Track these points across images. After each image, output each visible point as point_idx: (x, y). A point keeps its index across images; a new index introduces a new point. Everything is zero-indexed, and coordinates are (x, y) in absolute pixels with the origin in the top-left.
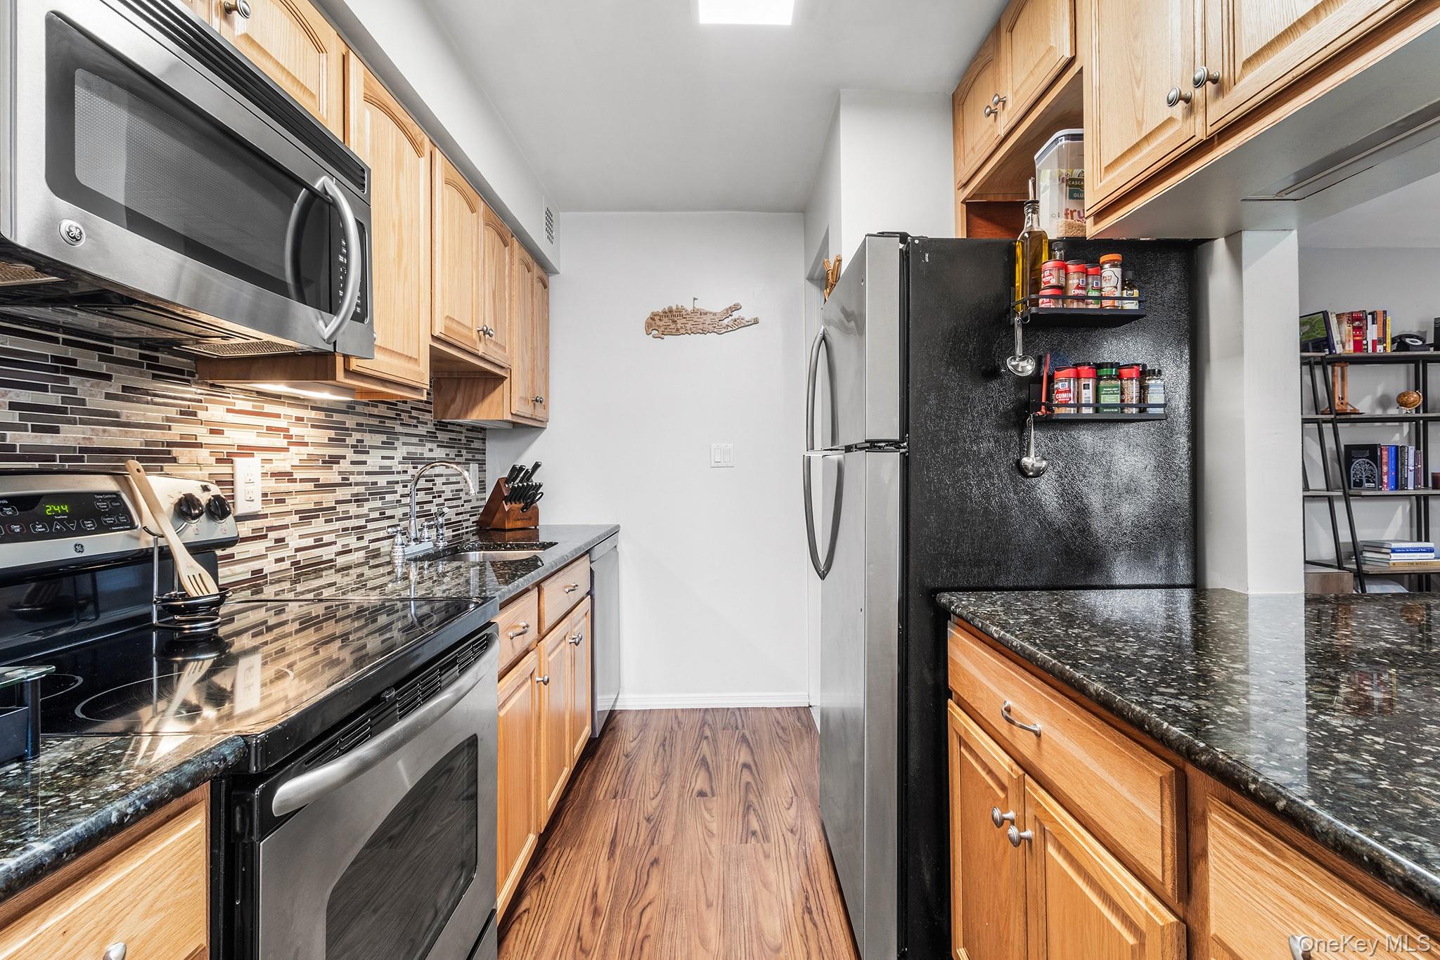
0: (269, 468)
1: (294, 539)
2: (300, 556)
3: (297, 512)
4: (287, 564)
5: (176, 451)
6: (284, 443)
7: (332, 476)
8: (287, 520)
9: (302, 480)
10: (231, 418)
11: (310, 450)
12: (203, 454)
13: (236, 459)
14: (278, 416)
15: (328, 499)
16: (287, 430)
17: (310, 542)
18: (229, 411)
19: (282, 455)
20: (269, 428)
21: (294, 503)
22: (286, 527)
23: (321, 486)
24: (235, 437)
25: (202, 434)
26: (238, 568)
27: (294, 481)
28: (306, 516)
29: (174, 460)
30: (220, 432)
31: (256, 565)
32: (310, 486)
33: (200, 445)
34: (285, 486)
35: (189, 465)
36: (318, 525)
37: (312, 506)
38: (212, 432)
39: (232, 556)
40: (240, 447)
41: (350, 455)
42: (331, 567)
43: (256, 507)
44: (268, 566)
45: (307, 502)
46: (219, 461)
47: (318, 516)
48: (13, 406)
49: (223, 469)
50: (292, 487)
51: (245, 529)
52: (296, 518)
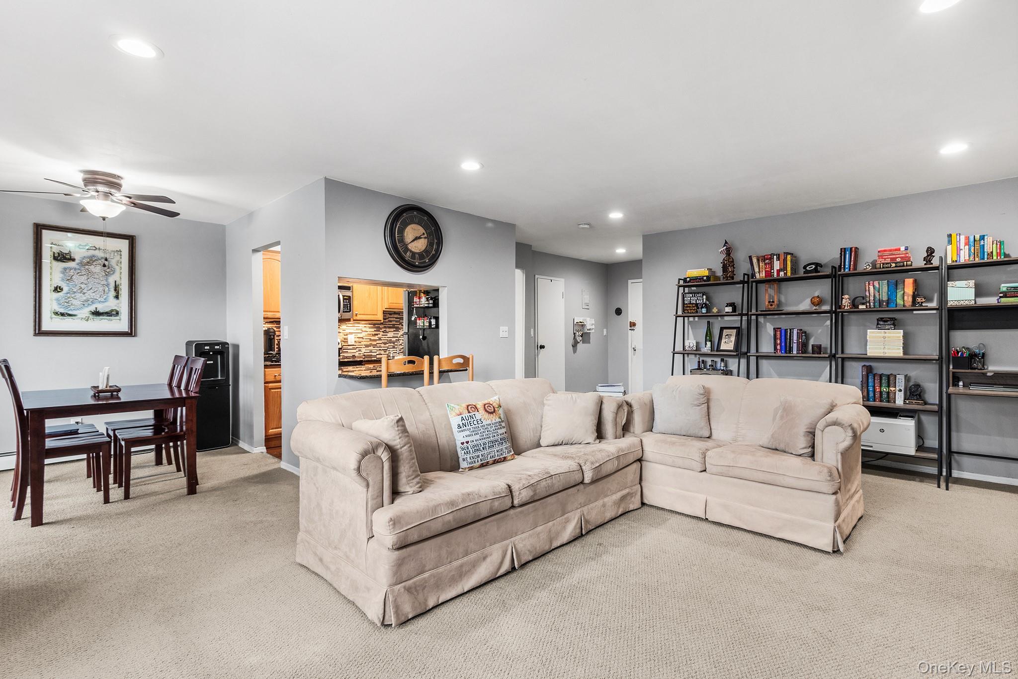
0: (356, 336)
1: (363, 350)
2: (365, 354)
6: (361, 332)
7: (376, 338)
8: (362, 346)
9: (366, 339)
10: (347, 328)
11: (368, 333)
12: (342, 334)
13: (348, 335)
14: (359, 327)
15: (374, 343)
17: (369, 351)
18: (347, 326)
19: (360, 334)
20: (356, 329)
21: (363, 343)
22: (361, 348)
23: (371, 340)
24: (348, 331)
25: (341, 331)
26: (349, 354)
28: (367, 346)
30: (345, 331)
31: (354, 354)
32: (369, 340)
34: (361, 340)
36: (371, 348)
38: (343, 330)
39: (348, 352)
40: (349, 333)
41: (382, 333)
43: (353, 343)
44: (356, 354)
45: (368, 343)
46: (345, 335)
47: (371, 346)
49: (345, 337)
50: (363, 340)
51: (351, 347)
52: (364, 346)
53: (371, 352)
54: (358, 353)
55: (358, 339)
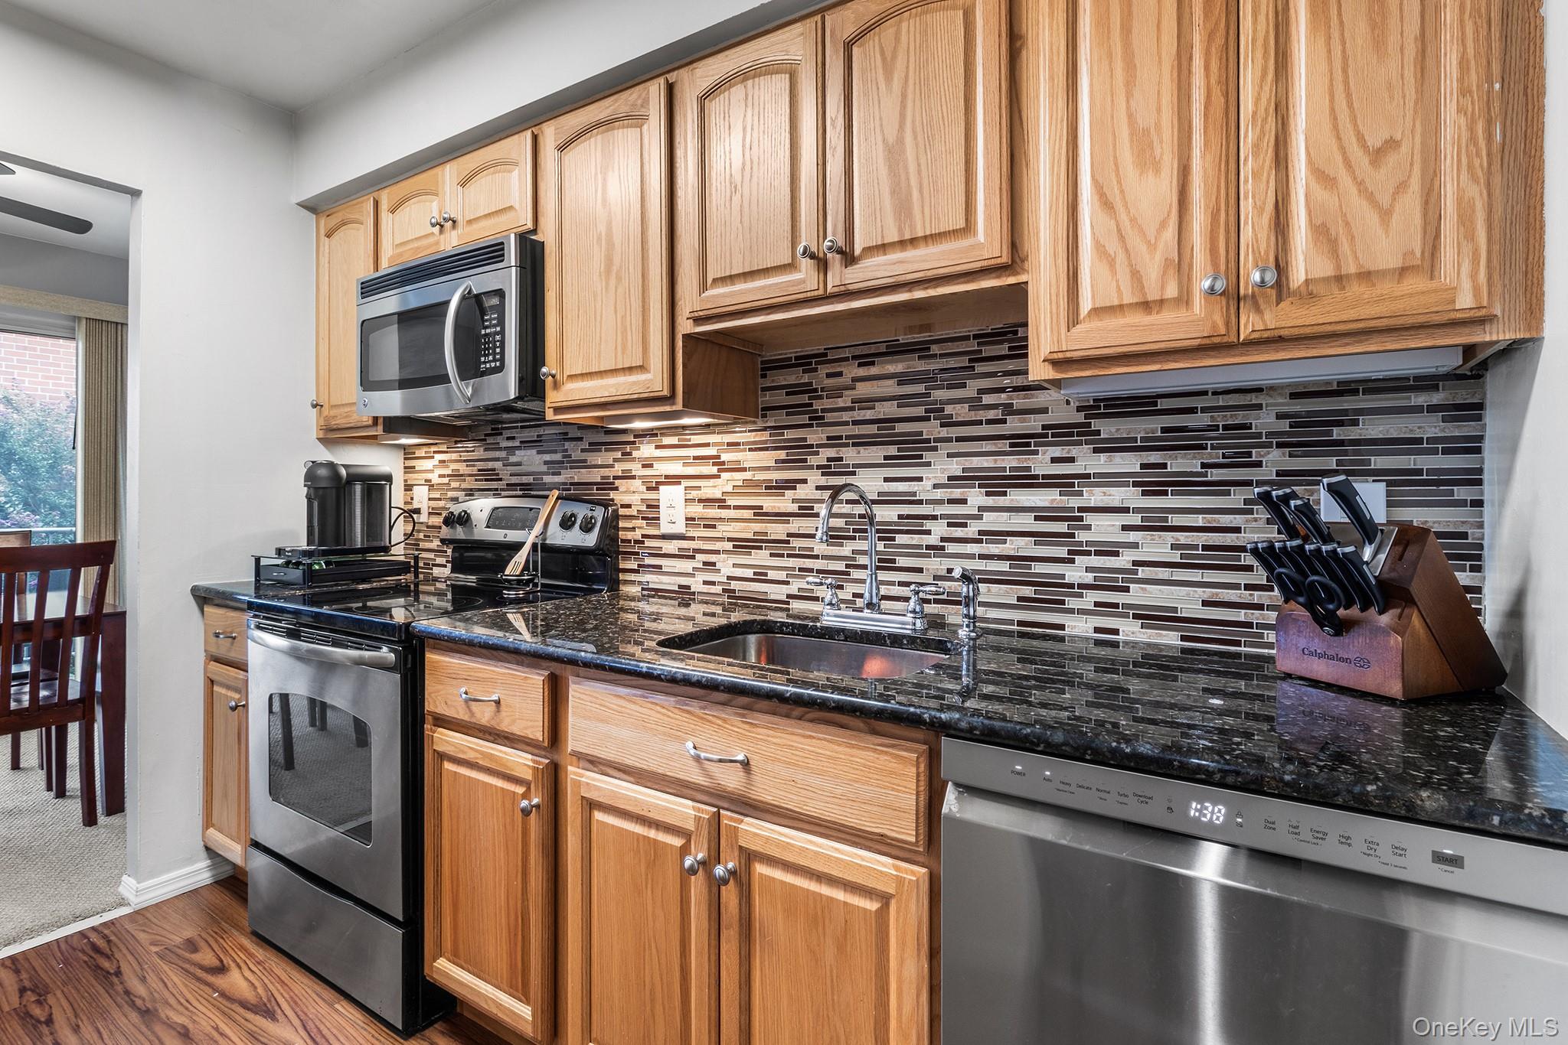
0: (694, 494)
1: (727, 566)
2: (734, 585)
3: (730, 540)
4: (718, 589)
5: (617, 482)
6: (714, 470)
7: (784, 503)
8: (718, 546)
9: (736, 507)
10: (659, 453)
11: (748, 475)
12: (637, 484)
13: (661, 487)
14: (707, 445)
15: (777, 530)
16: (718, 457)
17: (749, 573)
18: (657, 447)
19: (712, 482)
20: (695, 458)
21: (725, 530)
22: (717, 552)
23: (759, 513)
24: (662, 469)
25: (636, 468)
26: (665, 579)
27: (728, 507)
28: (743, 546)
29: (616, 489)
30: (651, 466)
31: (684, 581)
32: (748, 514)
33: (633, 477)
34: (714, 512)
35: (625, 492)
36: (761, 557)
37: (750, 536)
38: (644, 466)
39: (660, 567)
40: (667, 477)
41: (815, 478)
42: (781, 610)
43: (680, 528)
44: (696, 584)
45: (747, 531)
46: (648, 489)
47: (760, 548)
49: (651, 495)
50: (724, 513)
51: (671, 547)
52: (729, 546)
53: (760, 577)
54: (701, 577)
55: (697, 510)
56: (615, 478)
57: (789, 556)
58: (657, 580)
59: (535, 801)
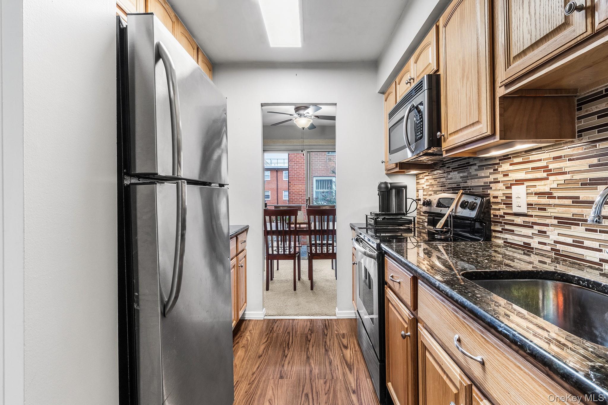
0: (532, 190)
1: (554, 234)
2: (559, 247)
3: (555, 218)
4: (548, 248)
5: (491, 185)
6: (544, 175)
8: (548, 221)
9: (559, 198)
10: (512, 168)
11: (568, 177)
12: (501, 186)
13: (513, 187)
14: (540, 160)
16: (547, 167)
17: (570, 240)
18: (511, 165)
19: (543, 182)
20: (533, 168)
21: (551, 211)
22: (547, 225)
23: (576, 201)
24: (514, 176)
25: (500, 177)
26: (516, 238)
27: (554, 198)
28: (564, 222)
29: (491, 188)
30: (507, 175)
31: (527, 240)
32: (569, 202)
33: (499, 182)
34: (545, 201)
35: (495, 190)
36: (578, 231)
37: (570, 216)
38: (504, 175)
39: (513, 231)
40: (516, 181)
42: (597, 269)
43: (524, 210)
44: (534, 243)
45: (568, 213)
46: (507, 188)
47: (578, 225)
48: (461, 177)
49: (508, 191)
50: (551, 201)
51: (519, 220)
52: (555, 222)
53: (578, 243)
54: (537, 239)
55: (534, 199)
56: (491, 183)
57: (601, 232)
58: (511, 238)
59: (409, 333)
